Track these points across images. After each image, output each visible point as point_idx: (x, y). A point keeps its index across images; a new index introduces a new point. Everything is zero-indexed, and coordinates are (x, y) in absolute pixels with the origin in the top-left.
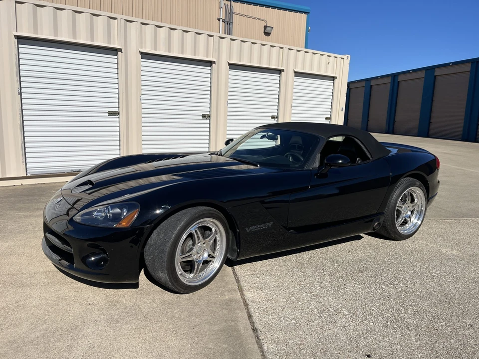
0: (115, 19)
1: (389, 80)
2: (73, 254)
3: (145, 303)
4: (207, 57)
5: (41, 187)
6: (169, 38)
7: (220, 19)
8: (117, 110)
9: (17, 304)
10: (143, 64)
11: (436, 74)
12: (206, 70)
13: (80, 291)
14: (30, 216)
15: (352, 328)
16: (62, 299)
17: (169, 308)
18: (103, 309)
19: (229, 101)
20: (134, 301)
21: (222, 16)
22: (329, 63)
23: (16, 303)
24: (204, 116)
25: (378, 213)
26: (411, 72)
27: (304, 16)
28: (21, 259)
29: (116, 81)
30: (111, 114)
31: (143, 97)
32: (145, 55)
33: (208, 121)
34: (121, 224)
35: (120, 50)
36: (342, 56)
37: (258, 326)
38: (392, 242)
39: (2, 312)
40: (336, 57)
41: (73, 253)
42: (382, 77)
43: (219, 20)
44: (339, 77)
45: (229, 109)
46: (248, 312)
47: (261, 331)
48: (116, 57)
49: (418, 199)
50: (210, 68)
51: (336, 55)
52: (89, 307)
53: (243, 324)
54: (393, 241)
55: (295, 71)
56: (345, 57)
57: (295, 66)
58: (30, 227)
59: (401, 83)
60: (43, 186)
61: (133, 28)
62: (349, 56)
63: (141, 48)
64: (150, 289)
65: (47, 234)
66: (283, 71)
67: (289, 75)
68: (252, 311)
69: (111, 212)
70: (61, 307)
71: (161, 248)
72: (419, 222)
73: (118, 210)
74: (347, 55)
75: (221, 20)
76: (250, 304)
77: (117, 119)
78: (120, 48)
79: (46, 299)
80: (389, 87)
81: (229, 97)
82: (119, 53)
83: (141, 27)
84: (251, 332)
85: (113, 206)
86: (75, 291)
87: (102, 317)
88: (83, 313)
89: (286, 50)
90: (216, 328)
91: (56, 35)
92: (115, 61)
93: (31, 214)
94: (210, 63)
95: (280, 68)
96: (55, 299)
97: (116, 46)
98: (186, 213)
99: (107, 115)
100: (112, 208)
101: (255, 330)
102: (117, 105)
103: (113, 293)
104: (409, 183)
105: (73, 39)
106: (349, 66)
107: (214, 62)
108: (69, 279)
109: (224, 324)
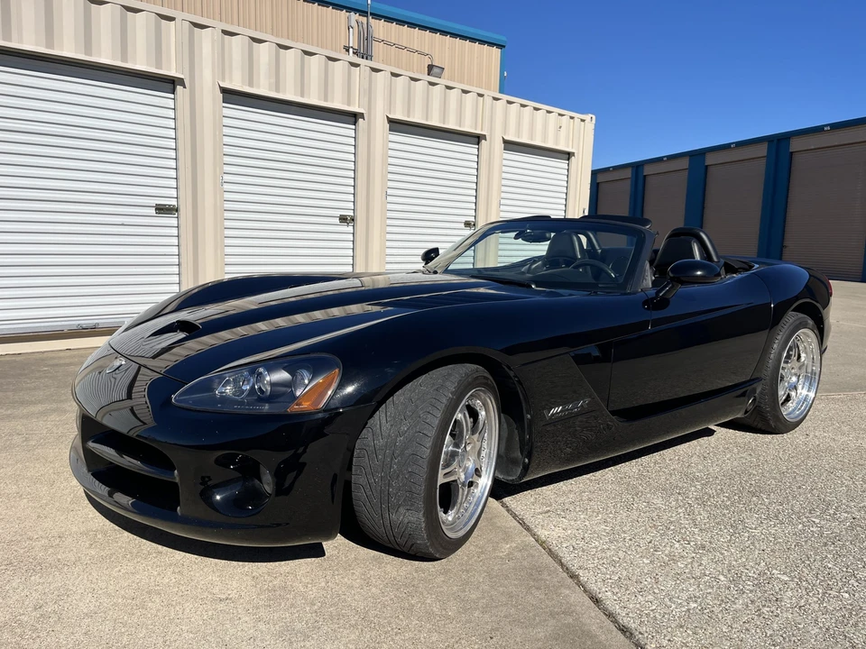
0: (171, 19)
1: (628, 173)
2: (176, 484)
3: (351, 587)
4: (349, 105)
5: (15, 361)
6: (277, 65)
7: (349, 47)
8: (173, 202)
9: (41, 611)
10: (227, 112)
11: (708, 162)
12: (347, 130)
13: (185, 572)
14: (8, 416)
15: (816, 608)
16: (149, 593)
17: (410, 595)
18: (258, 608)
19: (390, 191)
20: (323, 584)
21: (353, 43)
22: (560, 127)
23: (36, 609)
24: (343, 219)
25: (753, 380)
26: (665, 159)
27: (496, 52)
28: (16, 508)
29: (172, 144)
30: (161, 210)
31: (226, 178)
32: (230, 96)
33: (350, 229)
34: (300, 405)
35: (181, 82)
36: (583, 117)
37: (625, 621)
38: (770, 436)
39: (5, 636)
40: (572, 118)
41: (177, 480)
42: (616, 168)
43: (348, 51)
44: (578, 153)
45: (389, 206)
46: (585, 591)
47: (640, 633)
48: (172, 96)
49: (806, 353)
50: (353, 127)
51: (573, 114)
52: (221, 606)
53: (593, 619)
54: (772, 436)
55: (506, 138)
56: (587, 117)
57: (505, 129)
58: (17, 439)
59: (648, 179)
60: (18, 358)
61: (207, 39)
62: (594, 117)
63: (223, 80)
64: (346, 557)
65: (91, 444)
66: (484, 137)
67: (494, 145)
68: (593, 587)
69: (268, 378)
70: (154, 612)
71: (408, 452)
72: (812, 395)
73: (283, 375)
74: (591, 115)
75: (351, 50)
76: (581, 573)
77: (174, 222)
78: (182, 76)
79: (109, 596)
80: (627, 186)
81: (390, 184)
82: (179, 88)
83: (223, 39)
84: (620, 636)
85: (272, 365)
86: (174, 572)
87: (262, 626)
88: (212, 622)
89: (488, 100)
90: (540, 633)
91: (50, 45)
92: (171, 103)
93: (9, 412)
94: (353, 118)
95: (478, 132)
96: (130, 593)
97: (173, 73)
98: (449, 375)
99: (153, 211)
100: (270, 370)
101: (624, 630)
102: (174, 193)
103: (265, 570)
104: (798, 322)
105: (86, 54)
106: (595, 135)
107: (362, 115)
108: (147, 545)
109: (552, 622)
